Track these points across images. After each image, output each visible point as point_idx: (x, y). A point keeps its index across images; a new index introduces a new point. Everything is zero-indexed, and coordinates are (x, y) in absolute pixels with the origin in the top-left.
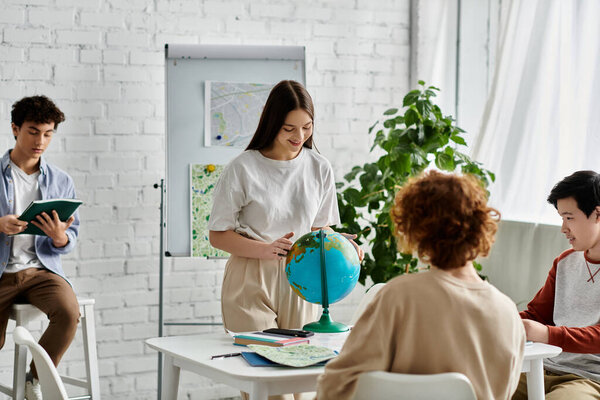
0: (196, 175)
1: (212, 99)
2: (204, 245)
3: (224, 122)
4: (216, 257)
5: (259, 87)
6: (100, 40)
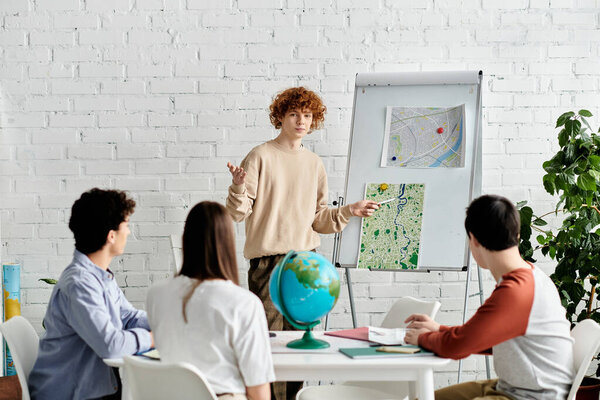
0: (369, 194)
1: (392, 123)
2: (370, 258)
3: (400, 144)
4: (379, 269)
5: (435, 111)
6: (318, 71)
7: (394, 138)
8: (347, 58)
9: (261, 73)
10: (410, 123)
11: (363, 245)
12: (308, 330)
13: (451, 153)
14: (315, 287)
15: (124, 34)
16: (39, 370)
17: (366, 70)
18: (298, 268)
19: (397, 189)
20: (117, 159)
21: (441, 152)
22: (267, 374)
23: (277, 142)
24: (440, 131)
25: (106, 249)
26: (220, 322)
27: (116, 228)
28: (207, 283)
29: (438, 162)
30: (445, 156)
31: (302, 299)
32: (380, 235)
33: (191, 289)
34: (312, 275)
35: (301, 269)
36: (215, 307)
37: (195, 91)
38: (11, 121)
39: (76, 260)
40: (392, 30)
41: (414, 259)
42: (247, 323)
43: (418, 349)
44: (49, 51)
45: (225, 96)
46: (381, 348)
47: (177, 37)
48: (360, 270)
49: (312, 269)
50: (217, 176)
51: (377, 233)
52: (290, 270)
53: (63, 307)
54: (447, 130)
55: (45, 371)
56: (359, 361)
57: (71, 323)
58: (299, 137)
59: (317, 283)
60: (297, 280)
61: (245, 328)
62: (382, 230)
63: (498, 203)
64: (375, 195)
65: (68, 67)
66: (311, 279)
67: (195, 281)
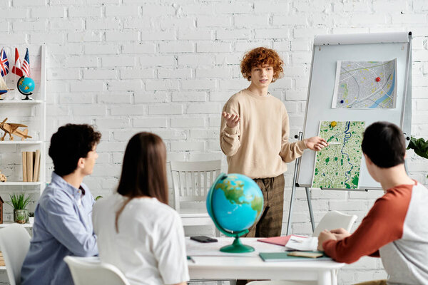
0: (322, 130)
1: (341, 74)
2: (321, 179)
3: (347, 90)
4: (329, 189)
5: (374, 64)
6: (289, 34)
7: (342, 86)
8: (311, 24)
9: (244, 36)
10: (355, 73)
11: (316, 170)
12: (237, 238)
13: (386, 97)
14: (239, 203)
15: (139, 8)
16: (26, 266)
17: (325, 33)
18: (226, 188)
19: (344, 126)
20: (134, 103)
21: (378, 96)
22: (182, 274)
23: (250, 89)
24: (377, 80)
25: (78, 172)
26: (142, 234)
27: (85, 156)
28: (135, 200)
29: (376, 104)
30: (381, 100)
31: (229, 213)
32: (330, 162)
33: (122, 205)
34: (237, 193)
35: (229, 188)
36: (140, 220)
37: (193, 51)
38: (55, 75)
39: (53, 181)
40: (347, 2)
41: (356, 181)
42: (165, 233)
43: (320, 255)
44: (83, 22)
45: (216, 54)
46: (291, 253)
47: (180, 9)
48: (314, 188)
49: (238, 188)
50: (210, 115)
51: (327, 160)
52: (220, 189)
53: (42, 217)
54: (383, 79)
55: (31, 267)
56: (270, 264)
57: (49, 231)
58: (264, 87)
59: (241, 200)
60: (225, 197)
61: (163, 237)
62: (332, 158)
63: (387, 128)
64: (326, 131)
65: (97, 34)
66: (237, 197)
67: (126, 198)
